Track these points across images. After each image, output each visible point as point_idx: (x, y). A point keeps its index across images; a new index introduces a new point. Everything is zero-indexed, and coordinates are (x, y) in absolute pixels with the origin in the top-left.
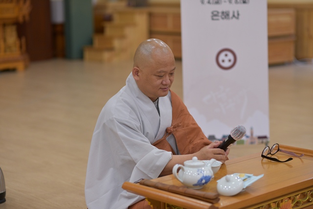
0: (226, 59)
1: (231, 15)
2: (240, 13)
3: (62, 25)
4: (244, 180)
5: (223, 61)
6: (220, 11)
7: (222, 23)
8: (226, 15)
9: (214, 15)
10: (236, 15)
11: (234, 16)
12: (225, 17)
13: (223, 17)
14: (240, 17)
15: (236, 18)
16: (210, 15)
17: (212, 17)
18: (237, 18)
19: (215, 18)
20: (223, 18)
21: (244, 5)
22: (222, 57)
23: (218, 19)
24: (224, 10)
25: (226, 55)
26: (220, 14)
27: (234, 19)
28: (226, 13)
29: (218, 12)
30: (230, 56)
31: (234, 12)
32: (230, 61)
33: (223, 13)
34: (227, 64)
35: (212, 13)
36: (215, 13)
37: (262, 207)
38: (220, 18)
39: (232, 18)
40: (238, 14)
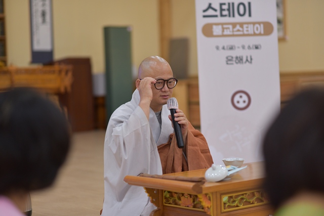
0: (241, 100)
1: (244, 59)
2: (253, 57)
3: (104, 98)
4: (229, 171)
5: (238, 102)
6: (234, 56)
7: (236, 67)
8: (239, 60)
9: (229, 60)
10: (249, 59)
11: (247, 60)
12: (239, 62)
13: (237, 61)
14: (253, 61)
15: (249, 62)
16: (225, 59)
17: (227, 61)
18: (251, 62)
19: (229, 62)
20: (237, 63)
21: (257, 51)
22: (237, 98)
23: (232, 64)
24: (238, 56)
25: (241, 97)
26: (234, 59)
27: (247, 63)
28: (240, 57)
29: (232, 58)
30: (245, 98)
31: (247, 57)
32: (244, 102)
33: (237, 58)
34: (241, 105)
35: (227, 58)
36: (230, 58)
37: (246, 194)
38: (234, 62)
39: (245, 62)
40: (251, 59)
